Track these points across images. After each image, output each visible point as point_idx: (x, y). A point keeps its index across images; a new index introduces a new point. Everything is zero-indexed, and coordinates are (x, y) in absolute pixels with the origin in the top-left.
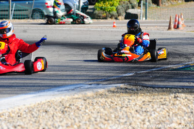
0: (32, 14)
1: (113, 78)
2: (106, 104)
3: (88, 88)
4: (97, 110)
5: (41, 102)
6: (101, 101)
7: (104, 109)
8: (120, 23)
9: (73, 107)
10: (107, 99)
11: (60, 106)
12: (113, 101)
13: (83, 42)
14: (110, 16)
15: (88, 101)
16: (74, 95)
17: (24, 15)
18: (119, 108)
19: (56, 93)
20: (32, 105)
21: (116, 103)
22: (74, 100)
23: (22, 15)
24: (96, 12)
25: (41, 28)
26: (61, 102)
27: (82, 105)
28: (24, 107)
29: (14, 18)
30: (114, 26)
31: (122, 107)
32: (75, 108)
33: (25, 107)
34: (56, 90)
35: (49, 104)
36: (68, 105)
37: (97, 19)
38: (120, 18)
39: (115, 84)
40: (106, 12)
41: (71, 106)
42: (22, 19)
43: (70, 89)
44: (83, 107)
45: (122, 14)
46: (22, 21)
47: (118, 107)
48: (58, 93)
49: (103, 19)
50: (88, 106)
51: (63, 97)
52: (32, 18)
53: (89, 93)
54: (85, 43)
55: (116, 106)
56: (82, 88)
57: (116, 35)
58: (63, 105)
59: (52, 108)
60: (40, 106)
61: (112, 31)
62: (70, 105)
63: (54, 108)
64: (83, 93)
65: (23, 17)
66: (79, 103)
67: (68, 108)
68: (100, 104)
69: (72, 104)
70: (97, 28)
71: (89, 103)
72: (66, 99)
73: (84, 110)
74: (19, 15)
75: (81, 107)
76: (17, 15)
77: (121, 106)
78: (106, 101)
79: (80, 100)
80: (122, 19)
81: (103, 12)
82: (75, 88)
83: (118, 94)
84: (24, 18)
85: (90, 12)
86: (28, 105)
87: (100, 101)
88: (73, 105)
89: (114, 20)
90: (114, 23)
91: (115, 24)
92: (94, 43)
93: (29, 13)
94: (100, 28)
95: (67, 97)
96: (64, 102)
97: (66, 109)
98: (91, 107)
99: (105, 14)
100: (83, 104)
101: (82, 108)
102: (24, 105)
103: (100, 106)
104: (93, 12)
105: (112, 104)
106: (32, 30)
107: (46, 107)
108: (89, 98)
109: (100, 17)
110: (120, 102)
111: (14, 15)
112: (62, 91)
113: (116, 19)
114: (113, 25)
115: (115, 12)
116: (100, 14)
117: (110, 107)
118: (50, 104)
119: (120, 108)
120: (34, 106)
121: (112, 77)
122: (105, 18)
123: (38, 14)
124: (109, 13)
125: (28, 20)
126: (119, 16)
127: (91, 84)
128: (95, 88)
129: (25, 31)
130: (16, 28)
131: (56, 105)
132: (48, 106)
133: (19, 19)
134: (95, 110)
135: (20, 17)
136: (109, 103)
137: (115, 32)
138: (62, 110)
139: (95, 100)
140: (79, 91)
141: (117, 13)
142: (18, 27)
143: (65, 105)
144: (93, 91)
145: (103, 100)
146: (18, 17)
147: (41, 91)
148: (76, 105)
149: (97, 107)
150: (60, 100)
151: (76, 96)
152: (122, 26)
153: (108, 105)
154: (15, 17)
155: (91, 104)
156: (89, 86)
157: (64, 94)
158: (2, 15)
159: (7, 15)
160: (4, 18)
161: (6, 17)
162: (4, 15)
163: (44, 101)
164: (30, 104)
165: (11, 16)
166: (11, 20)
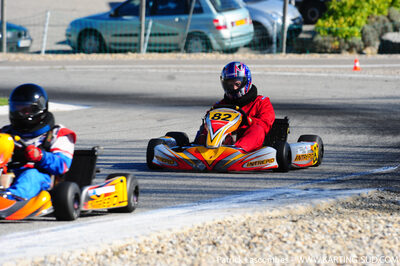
0: (187, 43)
1: (353, 176)
2: (339, 229)
3: (300, 196)
4: (320, 241)
5: (204, 224)
6: (329, 223)
7: (334, 239)
8: (367, 62)
9: (269, 235)
10: (340, 221)
11: (242, 232)
12: (353, 225)
13: (291, 102)
14: (347, 46)
15: (300, 223)
16: (271, 211)
17: (170, 45)
18: (365, 240)
19: (234, 205)
20: (186, 231)
21: (359, 228)
22: (272, 221)
23: (165, 45)
24: (319, 38)
25: (205, 71)
26: (245, 225)
27: (289, 232)
28: (168, 234)
29: (149, 51)
30: (355, 68)
31: (371, 238)
32: (275, 238)
33: (170, 233)
34: (235, 200)
35: (220, 227)
36: (259, 233)
37: (320, 52)
38: (368, 50)
39: (357, 189)
40: (339, 40)
41: (265, 233)
42: (165, 51)
43: (263, 198)
44: (292, 236)
45: (372, 42)
46: (166, 56)
47: (363, 236)
48: (238, 205)
49: (332, 52)
50: (301, 234)
51: (248, 215)
52: (187, 50)
53: (301, 208)
54: (296, 102)
55: (359, 235)
56: (288, 196)
57: (359, 87)
58: (249, 232)
59: (226, 236)
60: (203, 232)
61: (350, 78)
62: (264, 231)
63: (230, 236)
64: (292, 206)
65: (168, 48)
66: (283, 227)
67: (260, 236)
68: (326, 229)
69: (268, 229)
70: (320, 72)
71: (302, 227)
72: (256, 219)
73: (294, 241)
74: (160, 45)
75: (286, 234)
76: (155, 45)
77: (370, 235)
78: (338, 225)
79: (283, 221)
80: (372, 54)
81: (332, 39)
82: (274, 196)
83: (363, 211)
84: (170, 51)
85: (307, 39)
86: (177, 230)
87: (326, 224)
88: (271, 231)
89: (355, 56)
90: (356, 61)
91: (358, 65)
92: (313, 102)
93: (180, 40)
94: (325, 72)
95: (257, 214)
96: (252, 225)
97: (256, 239)
98: (308, 237)
99: (337, 43)
100: (290, 228)
101: (287, 237)
102: (170, 230)
103: (326, 234)
104: (312, 39)
105: (352, 231)
106: (186, 75)
107: (214, 235)
108: (302, 217)
109: (326, 48)
110: (368, 227)
111: (149, 45)
112: (246, 201)
113: (360, 52)
114: (352, 66)
115: (357, 39)
116: (326, 44)
117: (348, 237)
118: (222, 228)
119: (368, 239)
120: (190, 231)
121: (352, 174)
122: (337, 51)
123: (197, 43)
124: (346, 42)
125: (179, 55)
126: (366, 46)
127: (307, 190)
128: (316, 196)
129: (171, 77)
130: (154, 71)
131: (236, 231)
132: (219, 231)
133: (160, 52)
134: (316, 242)
135: (162, 48)
136: (346, 228)
137: (358, 79)
138: (246, 242)
139: (316, 222)
140: (283, 203)
141: (363, 40)
142: (157, 68)
143: (252, 232)
144: (311, 203)
145: (332, 222)
146: (157, 48)
147: (204, 202)
148: (275, 230)
149: (319, 236)
150: (243, 220)
151: (276, 213)
152: (372, 68)
153: (342, 232)
154: (152, 48)
155: (307, 229)
156: (304, 193)
157: (251, 209)
158: (125, 45)
159: (135, 45)
160: (130, 51)
161: (135, 48)
162: (130, 45)
163: (209, 223)
164: (182, 228)
165: (144, 47)
166: (144, 55)
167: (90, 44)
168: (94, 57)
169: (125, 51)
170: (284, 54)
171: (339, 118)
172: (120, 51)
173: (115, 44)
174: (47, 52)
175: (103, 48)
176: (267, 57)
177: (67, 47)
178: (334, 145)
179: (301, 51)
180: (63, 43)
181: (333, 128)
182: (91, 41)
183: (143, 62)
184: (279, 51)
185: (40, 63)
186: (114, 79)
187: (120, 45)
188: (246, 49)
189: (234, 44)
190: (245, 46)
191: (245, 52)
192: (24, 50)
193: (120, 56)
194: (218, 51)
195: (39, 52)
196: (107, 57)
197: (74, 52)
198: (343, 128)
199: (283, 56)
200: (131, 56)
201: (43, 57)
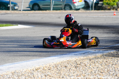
2: (103, 62)
3: (93, 53)
5: (63, 61)
7: (101, 65)
9: (82, 64)
10: (103, 60)
11: (74, 63)
12: (107, 61)
13: (94, 25)
14: (112, 8)
15: (92, 61)
16: (84, 57)
18: (110, 65)
20: (58, 63)
21: (109, 62)
22: (84, 60)
24: (104, 6)
27: (88, 63)
28: (52, 64)
29: (53, 10)
30: (114, 15)
32: (84, 65)
37: (104, 10)
40: (110, 6)
43: (82, 53)
47: (110, 64)
50: (92, 64)
51: (77, 58)
52: (65, 9)
53: (93, 56)
56: (89, 53)
58: (76, 63)
59: (69, 65)
60: (63, 63)
61: (113, 18)
62: (81, 63)
63: (71, 64)
65: (59, 9)
72: (79, 59)
73: (89, 66)
75: (87, 64)
76: (55, 8)
77: (112, 64)
79: (87, 60)
81: (108, 6)
82: (85, 53)
83: (111, 57)
85: (100, 6)
86: (55, 63)
87: (99, 61)
91: (115, 13)
94: (105, 16)
96: (77, 61)
97: (78, 65)
100: (88, 62)
102: (53, 63)
103: (99, 64)
104: (102, 6)
105: (107, 63)
106: (64, 17)
107: (66, 64)
108: (93, 59)
109: (106, 8)
110: (112, 62)
111: (53, 8)
113: (116, 10)
115: (115, 6)
117: (105, 64)
118: (68, 62)
122: (109, 9)
123: (68, 7)
125: (62, 11)
126: (118, 8)
127: (95, 51)
128: (98, 53)
129: (59, 18)
130: (54, 16)
133: (56, 10)
134: (96, 66)
136: (105, 62)
138: (75, 66)
139: (96, 60)
140: (87, 55)
141: (117, 6)
145: (101, 60)
148: (84, 63)
149: (97, 64)
150: (75, 60)
153: (104, 63)
154: (54, 9)
158: (46, 8)
159: (49, 8)
160: (48, 10)
161: (49, 9)
162: (48, 8)
163: (65, 60)
166: (52, 11)
167: (36, 8)
168: (37, 12)
169: (46, 10)
170: (93, 10)
171: (108, 30)
172: (45, 10)
173: (43, 8)
174: (23, 10)
175: (40, 9)
176: (88, 11)
177: (29, 9)
178: (105, 38)
179: (99, 9)
180: (28, 8)
181: (106, 32)
184: (92, 9)
185: (20, 14)
186: (42, 18)
187: (45, 8)
188: (82, 9)
189: (79, 8)
190: (82, 8)
192: (16, 10)
193: (44, 11)
194: (74, 10)
195: (20, 10)
196: (41, 12)
197: (31, 10)
198: (108, 32)
199: (93, 11)
200: (48, 11)
201: (22, 12)
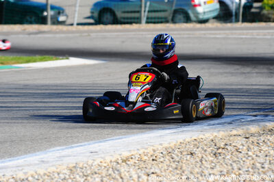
0: (173, 17)
3: (251, 121)
4: (265, 151)
5: (184, 140)
6: (271, 139)
9: (229, 148)
11: (211, 146)
13: (245, 56)
15: (251, 139)
16: (231, 131)
17: (162, 18)
19: (206, 128)
20: (172, 145)
22: (231, 138)
23: (158, 18)
24: (265, 12)
25: (186, 36)
26: (212, 141)
27: (243, 145)
28: (160, 148)
29: (147, 22)
32: (233, 149)
33: (162, 147)
34: (206, 124)
35: (195, 143)
36: (222, 145)
37: (265, 22)
41: (227, 147)
42: (158, 23)
43: (225, 123)
44: (245, 148)
46: (159, 26)
48: (208, 127)
50: (252, 147)
51: (215, 134)
52: (173, 21)
53: (253, 129)
54: (248, 56)
56: (243, 120)
58: (215, 145)
59: (200, 149)
60: (184, 146)
62: (226, 145)
63: (202, 148)
64: (245, 128)
65: (160, 20)
66: (239, 142)
67: (223, 149)
68: (269, 143)
69: (228, 143)
70: (266, 35)
71: (253, 142)
72: (220, 137)
73: (246, 151)
74: (155, 18)
75: (241, 147)
76: (151, 18)
79: (239, 138)
82: (233, 121)
84: (161, 22)
85: (256, 12)
86: (166, 145)
87: (268, 140)
88: (230, 145)
92: (260, 56)
93: (168, 15)
94: (269, 35)
95: (222, 133)
96: (217, 141)
97: (220, 151)
98: (256, 148)
100: (244, 143)
101: (242, 149)
102: (161, 144)
103: (269, 146)
104: (260, 12)
107: (191, 148)
108: (252, 135)
109: (269, 18)
111: (148, 18)
112: (214, 125)
116: (270, 16)
118: (197, 143)
120: (175, 145)
123: (180, 17)
125: (168, 25)
127: (255, 116)
128: (262, 121)
131: (206, 145)
132: (195, 145)
133: (154, 23)
134: (262, 152)
135: (156, 20)
138: (214, 152)
139: (262, 138)
140: (239, 125)
142: (152, 34)
143: (218, 145)
144: (259, 125)
145: (273, 138)
146: (153, 20)
147: (185, 126)
148: (234, 144)
149: (264, 148)
150: (212, 138)
151: (234, 132)
154: (149, 20)
155: (255, 143)
156: (254, 118)
157: (217, 130)
158: (131, 18)
159: (138, 18)
160: (135, 23)
161: (137, 21)
162: (134, 18)
163: (188, 139)
164: (169, 143)
165: (144, 20)
166: (144, 26)
167: (107, 19)
168: (110, 27)
169: (131, 23)
170: (240, 23)
172: (128, 23)
173: (124, 18)
174: (78, 24)
175: (116, 21)
176: (229, 25)
177: (91, 21)
179: (252, 21)
180: (89, 18)
182: (108, 17)
183: (143, 30)
184: (237, 21)
185: (73, 32)
186: (123, 42)
187: (127, 18)
188: (215, 20)
189: (206, 17)
190: (214, 18)
191: (213, 22)
192: (63, 23)
193: (127, 26)
194: (195, 22)
195: (72, 25)
196: (119, 27)
197: (96, 24)
199: (240, 25)
200: (135, 26)
201: (75, 28)
